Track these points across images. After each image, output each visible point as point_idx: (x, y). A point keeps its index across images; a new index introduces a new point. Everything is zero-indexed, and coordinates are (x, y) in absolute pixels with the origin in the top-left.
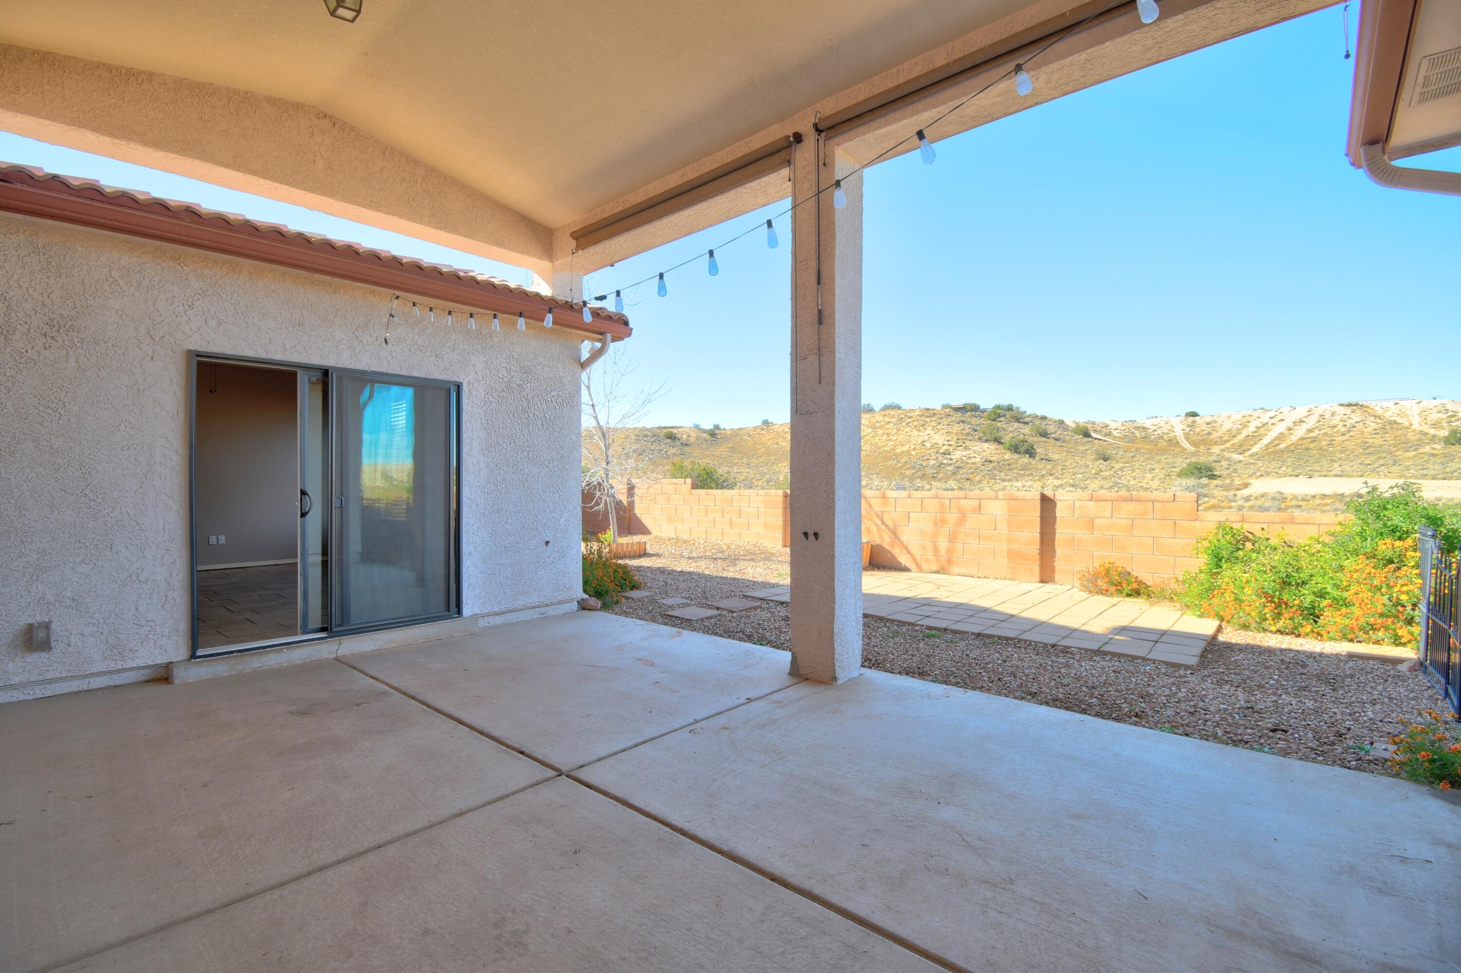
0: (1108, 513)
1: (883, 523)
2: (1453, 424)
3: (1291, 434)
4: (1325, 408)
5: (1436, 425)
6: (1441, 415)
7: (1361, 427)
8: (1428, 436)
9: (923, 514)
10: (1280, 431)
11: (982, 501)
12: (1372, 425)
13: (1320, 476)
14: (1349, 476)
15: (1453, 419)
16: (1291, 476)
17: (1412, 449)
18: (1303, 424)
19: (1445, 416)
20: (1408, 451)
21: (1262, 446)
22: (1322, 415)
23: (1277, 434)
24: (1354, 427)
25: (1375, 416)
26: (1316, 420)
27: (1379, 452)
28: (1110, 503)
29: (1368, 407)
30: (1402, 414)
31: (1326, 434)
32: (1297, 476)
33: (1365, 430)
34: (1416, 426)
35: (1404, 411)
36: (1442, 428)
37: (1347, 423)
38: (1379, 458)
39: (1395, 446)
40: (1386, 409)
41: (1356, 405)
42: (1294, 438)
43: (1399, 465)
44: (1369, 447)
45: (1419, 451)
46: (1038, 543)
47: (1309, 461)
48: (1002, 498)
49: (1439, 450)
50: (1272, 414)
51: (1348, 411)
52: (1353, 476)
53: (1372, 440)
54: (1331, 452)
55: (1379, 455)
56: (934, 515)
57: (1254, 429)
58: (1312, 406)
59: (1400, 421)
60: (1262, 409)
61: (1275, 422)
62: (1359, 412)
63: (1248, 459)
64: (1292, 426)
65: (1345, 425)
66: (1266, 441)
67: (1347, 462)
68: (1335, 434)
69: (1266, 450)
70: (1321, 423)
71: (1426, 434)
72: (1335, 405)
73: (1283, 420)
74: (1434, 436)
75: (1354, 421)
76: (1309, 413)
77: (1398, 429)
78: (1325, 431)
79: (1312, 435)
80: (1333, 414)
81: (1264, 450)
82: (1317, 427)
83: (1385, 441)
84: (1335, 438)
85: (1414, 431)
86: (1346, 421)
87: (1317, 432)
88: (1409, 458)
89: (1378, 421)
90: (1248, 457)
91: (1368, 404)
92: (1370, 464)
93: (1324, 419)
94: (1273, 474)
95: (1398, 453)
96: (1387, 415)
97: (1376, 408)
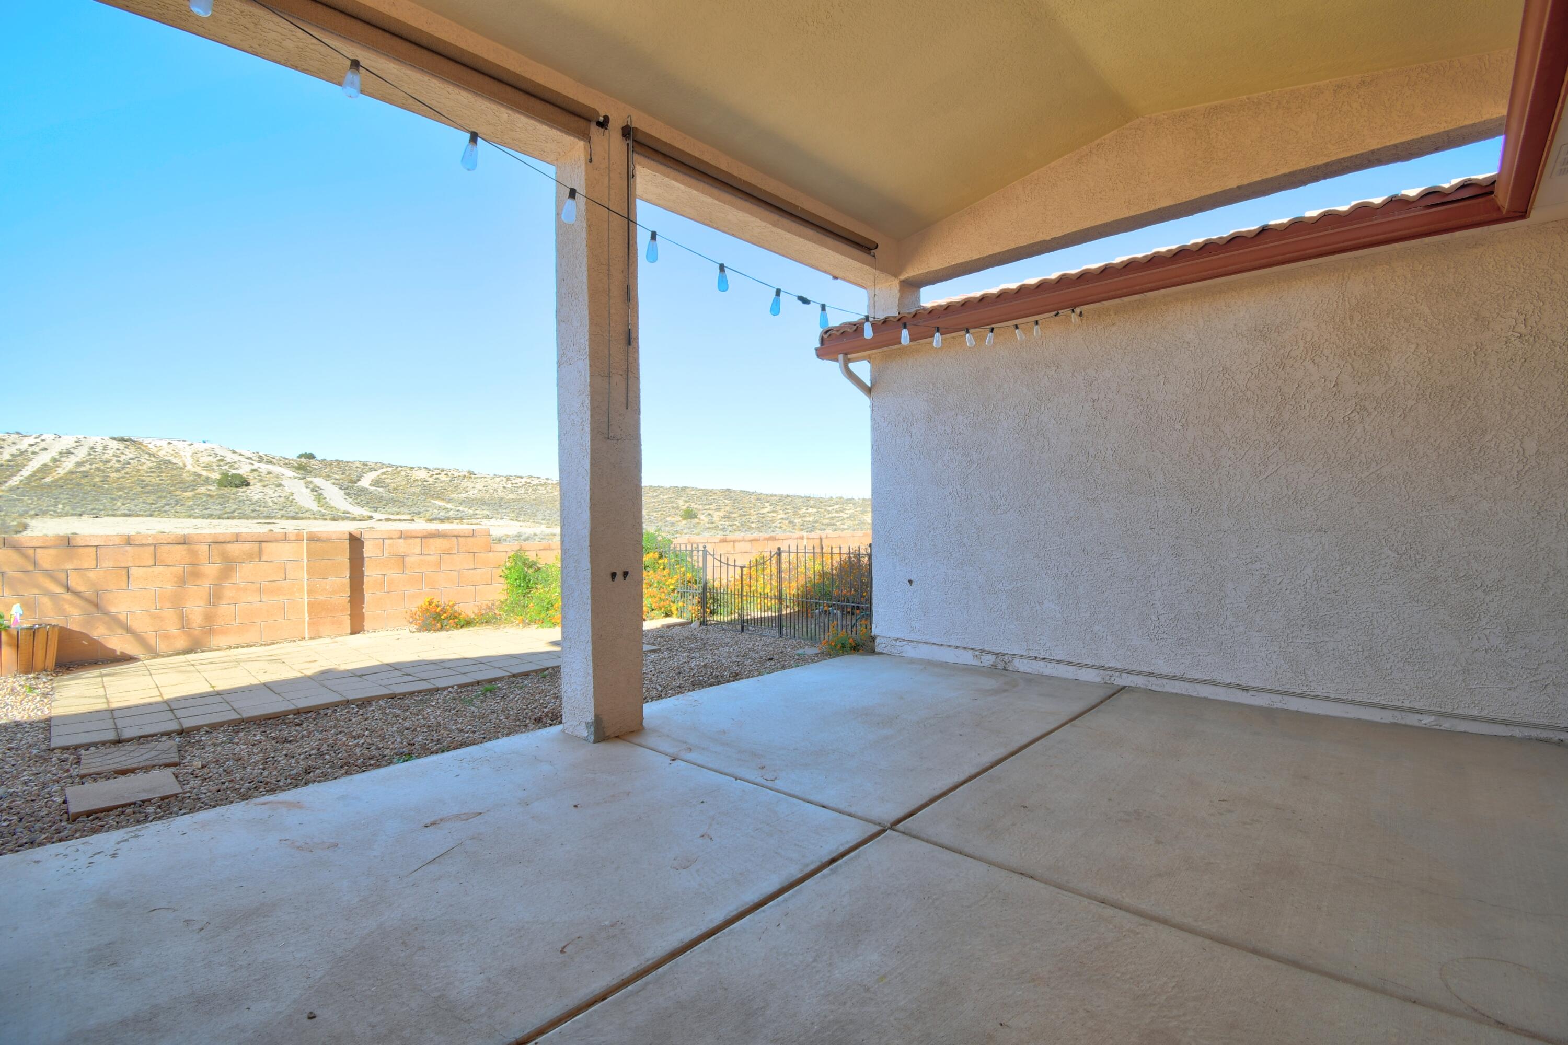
0: (417, 550)
1: (68, 589)
2: (223, 468)
3: (58, 467)
4: (95, 439)
5: (208, 467)
6: (211, 459)
7: (136, 464)
8: (202, 478)
9: (156, 570)
10: (42, 463)
11: (264, 545)
12: (147, 464)
13: (108, 515)
14: (138, 516)
15: (222, 463)
16: (73, 515)
17: (189, 489)
18: (72, 456)
19: (215, 460)
20: (186, 491)
21: (22, 478)
22: (93, 448)
23: (39, 465)
24: (129, 463)
25: (149, 454)
26: (86, 453)
27: (158, 492)
28: (419, 540)
29: (140, 443)
30: (176, 455)
31: (98, 469)
32: (81, 515)
33: (140, 467)
34: (189, 467)
35: (177, 451)
36: (213, 470)
37: (122, 459)
38: (160, 497)
39: (173, 485)
40: (160, 448)
41: (129, 440)
42: (61, 472)
43: (182, 505)
44: (147, 485)
45: (196, 492)
46: (348, 589)
47: (85, 498)
48: (293, 538)
49: (214, 492)
50: (32, 440)
51: (121, 446)
52: (142, 516)
53: (149, 479)
54: (108, 489)
55: (160, 494)
56: (180, 569)
57: (8, 457)
58: (81, 437)
59: (174, 461)
60: (18, 433)
61: (37, 451)
62: (132, 448)
63: (8, 494)
64: (58, 457)
65: (119, 461)
66: (26, 472)
67: (128, 501)
68: (108, 470)
69: (28, 484)
70: (92, 456)
71: (200, 476)
72: (106, 438)
73: (46, 449)
74: (208, 478)
75: (128, 457)
76: (77, 444)
77: (173, 469)
78: (97, 465)
79: (83, 469)
80: (105, 448)
81: (25, 484)
82: (87, 461)
83: (162, 480)
84: (109, 474)
85: (188, 472)
86: (120, 457)
87: (88, 466)
88: (189, 498)
89: (153, 459)
90: (7, 491)
91: (141, 440)
92: (153, 504)
93: (95, 452)
94: (52, 513)
95: (177, 493)
96: (161, 453)
97: (150, 446)
